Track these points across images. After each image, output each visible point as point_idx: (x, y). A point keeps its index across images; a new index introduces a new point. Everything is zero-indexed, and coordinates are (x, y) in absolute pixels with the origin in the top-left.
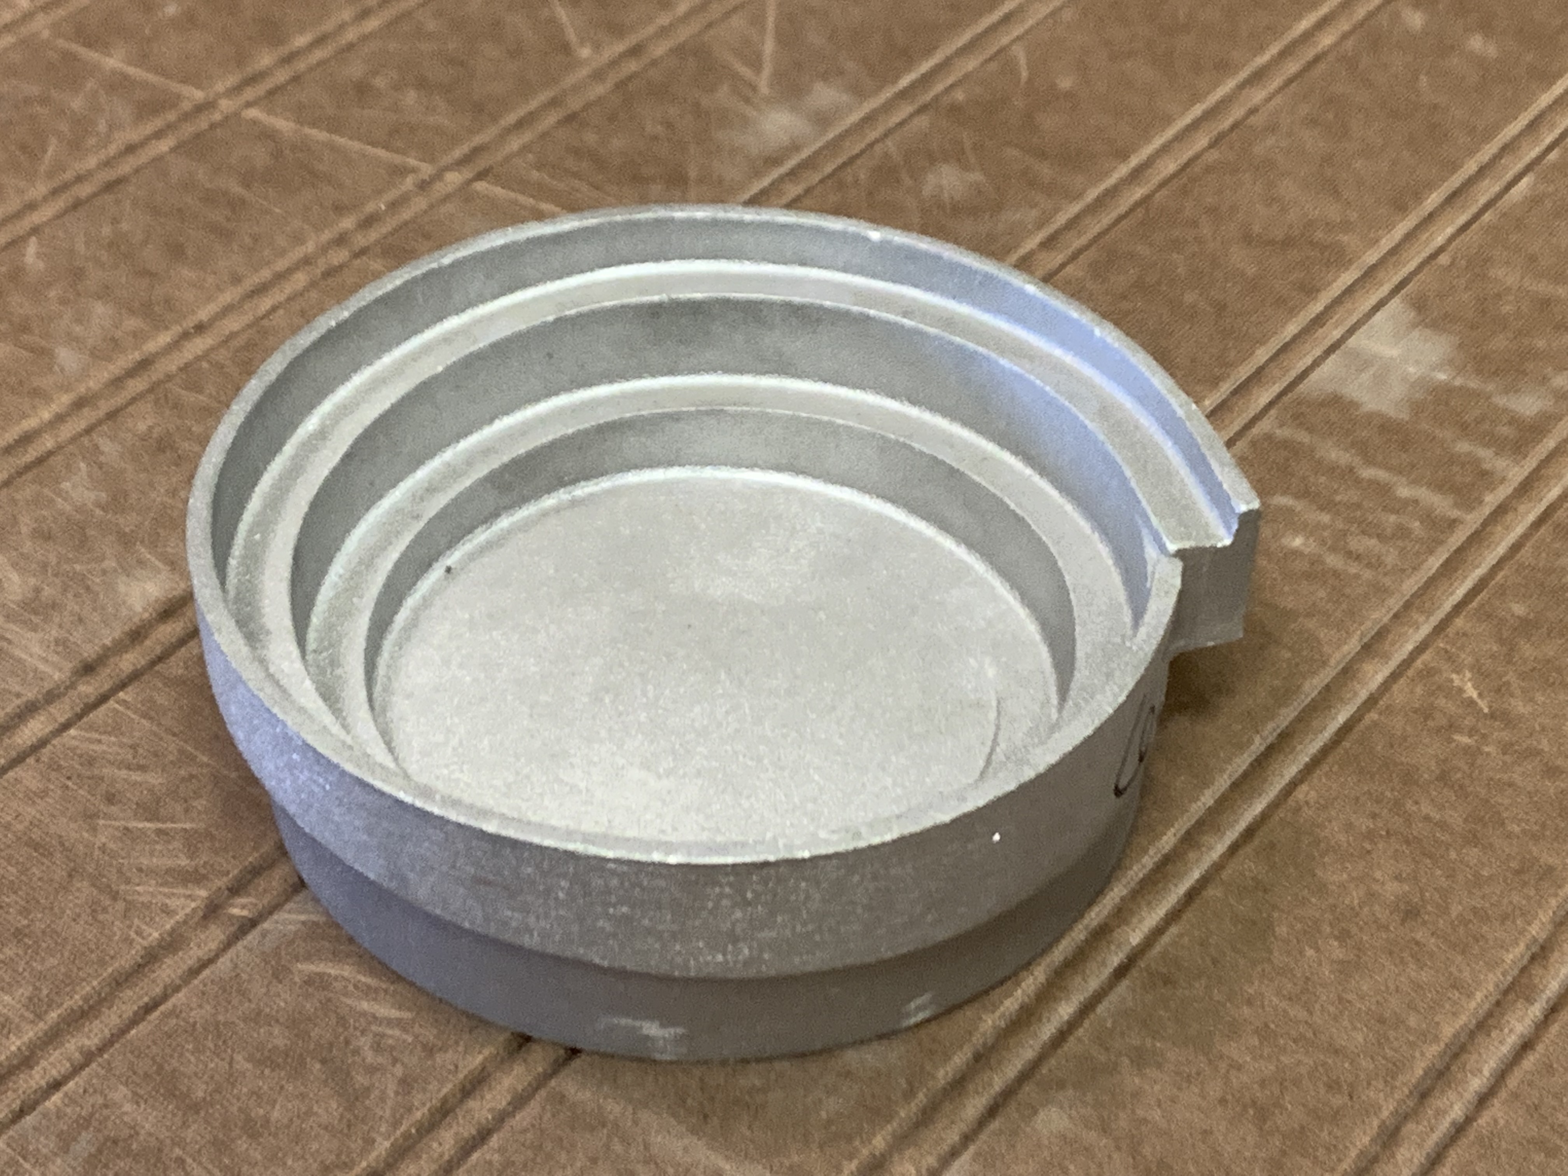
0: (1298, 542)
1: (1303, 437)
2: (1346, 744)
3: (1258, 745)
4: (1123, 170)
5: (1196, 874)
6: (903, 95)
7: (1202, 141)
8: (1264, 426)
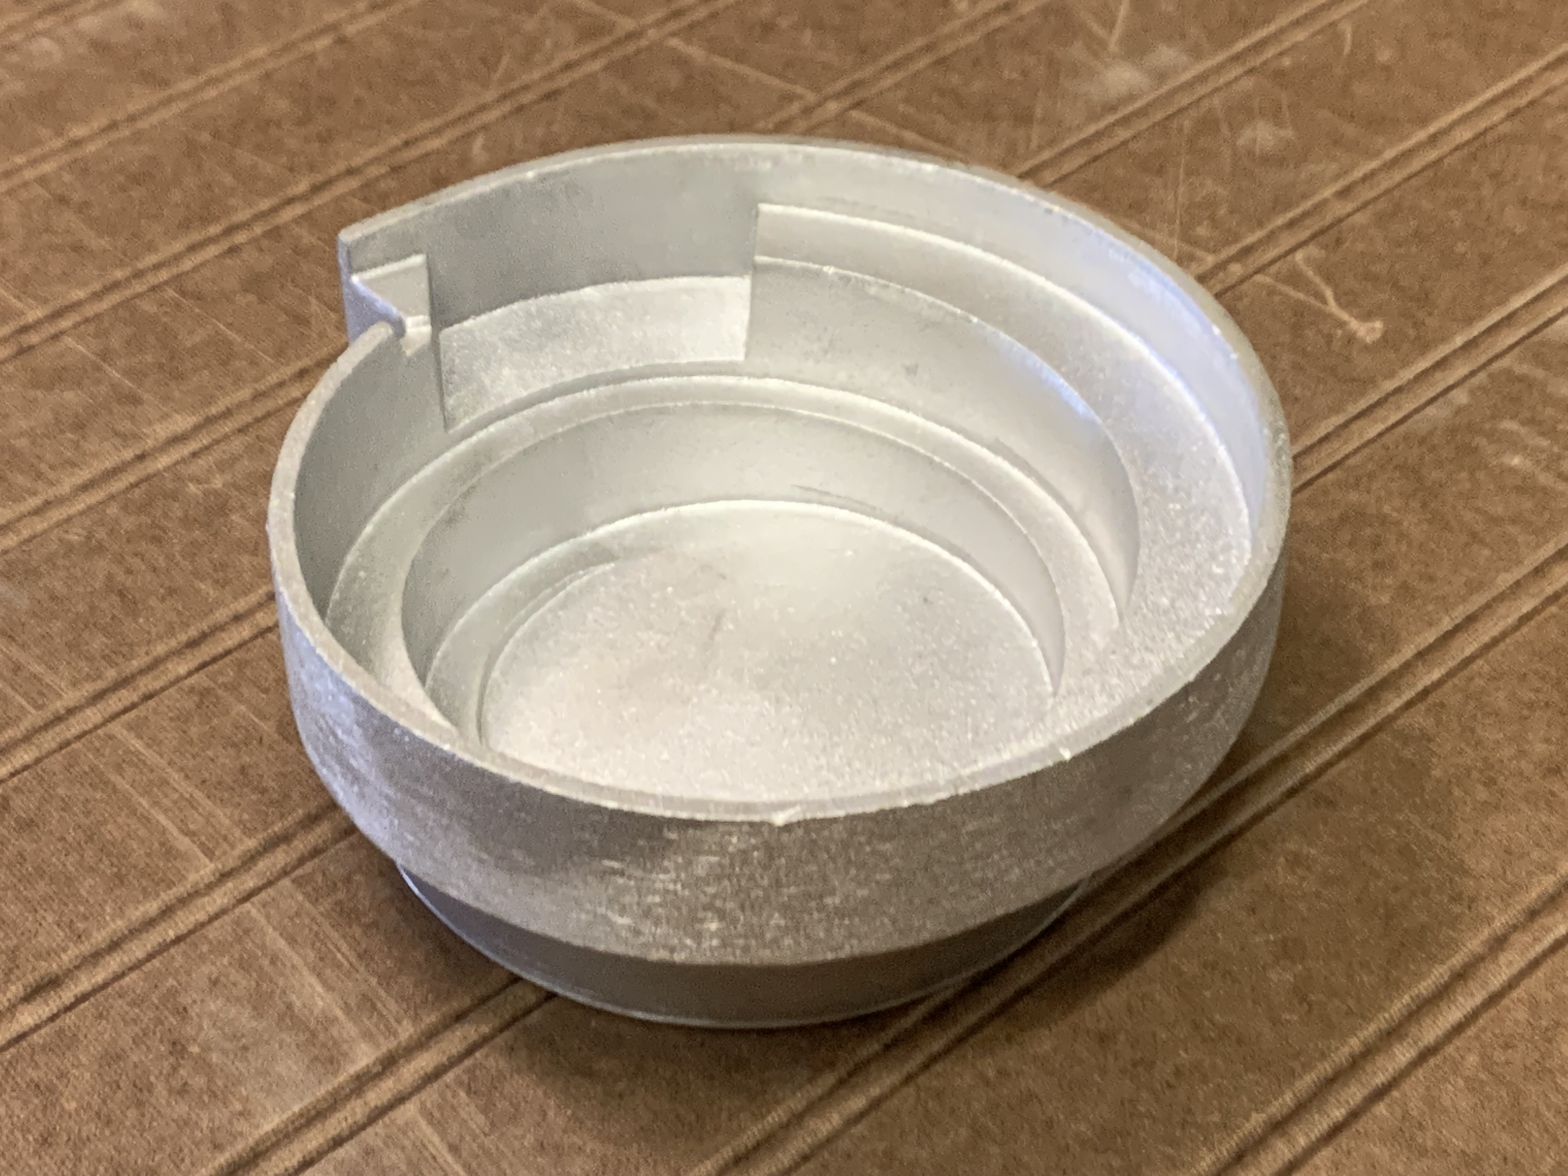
0: (1516, 461)
1: (1539, 373)
2: (1525, 630)
3: (1446, 624)
4: (1421, 135)
5: (1372, 722)
6: (1236, 58)
7: (1498, 114)
8: (1505, 363)
